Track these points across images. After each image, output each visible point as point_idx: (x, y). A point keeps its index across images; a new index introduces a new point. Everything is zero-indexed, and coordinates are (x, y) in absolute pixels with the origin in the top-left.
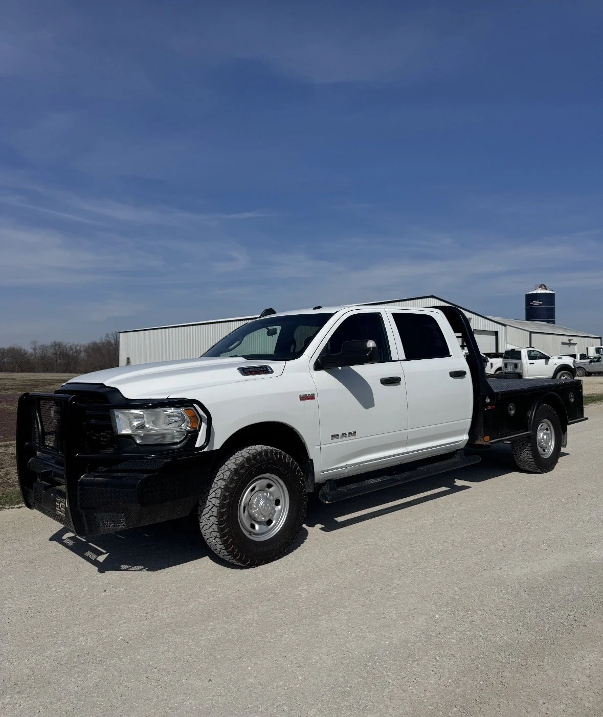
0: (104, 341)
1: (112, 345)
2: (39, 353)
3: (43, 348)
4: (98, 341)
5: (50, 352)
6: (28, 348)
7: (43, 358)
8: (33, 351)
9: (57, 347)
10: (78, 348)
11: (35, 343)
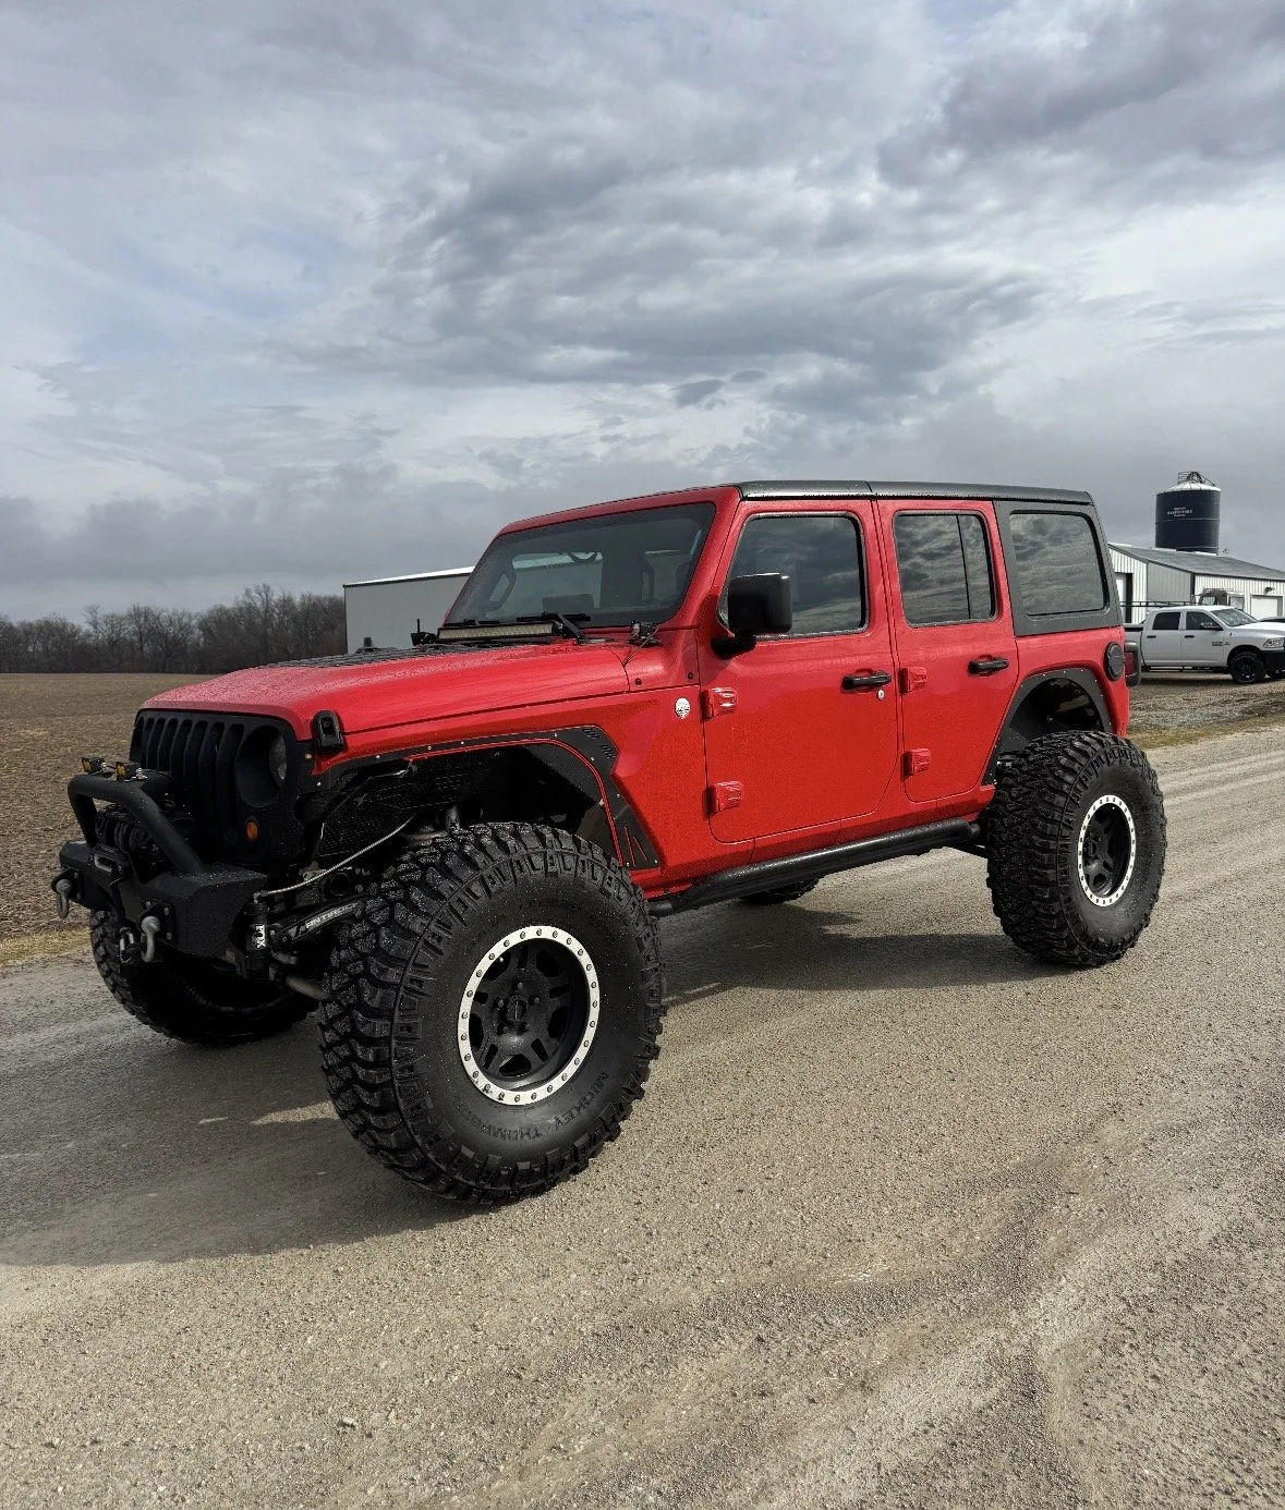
0: (241, 604)
1: (258, 613)
2: (104, 632)
3: (114, 622)
4: (229, 604)
5: (130, 628)
6: (80, 621)
7: (114, 643)
8: (91, 629)
9: (142, 619)
10: (185, 620)
11: (95, 611)
